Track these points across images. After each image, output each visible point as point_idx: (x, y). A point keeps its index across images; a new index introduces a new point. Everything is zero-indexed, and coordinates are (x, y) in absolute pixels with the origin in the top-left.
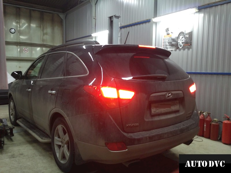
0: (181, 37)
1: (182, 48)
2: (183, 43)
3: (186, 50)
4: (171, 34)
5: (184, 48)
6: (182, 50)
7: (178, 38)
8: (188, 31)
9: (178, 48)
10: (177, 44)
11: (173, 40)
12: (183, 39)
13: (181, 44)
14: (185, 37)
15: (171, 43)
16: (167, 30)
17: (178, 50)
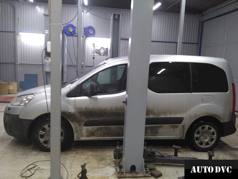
0: (102, 49)
1: (103, 55)
2: (103, 53)
3: (105, 56)
4: (96, 47)
5: (104, 55)
6: (103, 56)
7: (100, 50)
8: (105, 47)
9: (100, 55)
10: (100, 53)
11: (98, 50)
12: (103, 51)
13: (102, 53)
14: (104, 50)
15: (96, 51)
16: (94, 44)
17: (100, 56)
